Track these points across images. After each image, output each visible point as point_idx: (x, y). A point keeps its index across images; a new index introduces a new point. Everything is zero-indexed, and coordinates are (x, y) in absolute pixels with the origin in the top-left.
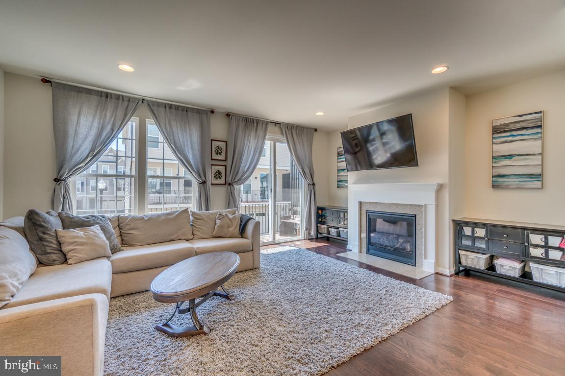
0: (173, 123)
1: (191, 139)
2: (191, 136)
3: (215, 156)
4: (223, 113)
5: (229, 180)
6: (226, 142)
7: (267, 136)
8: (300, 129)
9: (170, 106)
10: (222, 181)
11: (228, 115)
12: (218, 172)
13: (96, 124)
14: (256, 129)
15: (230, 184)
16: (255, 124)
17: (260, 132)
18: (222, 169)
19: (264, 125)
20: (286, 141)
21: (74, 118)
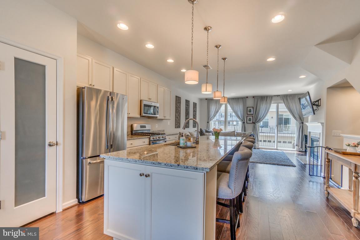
0: (234, 104)
1: (240, 108)
2: (240, 107)
3: (248, 113)
4: (252, 97)
5: (254, 122)
6: (253, 107)
7: (272, 102)
8: (293, 96)
9: (233, 99)
10: (251, 122)
11: (254, 97)
12: (250, 119)
13: (215, 108)
14: (266, 100)
15: (254, 123)
16: (266, 99)
17: (268, 101)
18: (251, 117)
19: (271, 98)
20: (283, 102)
21: (211, 107)
